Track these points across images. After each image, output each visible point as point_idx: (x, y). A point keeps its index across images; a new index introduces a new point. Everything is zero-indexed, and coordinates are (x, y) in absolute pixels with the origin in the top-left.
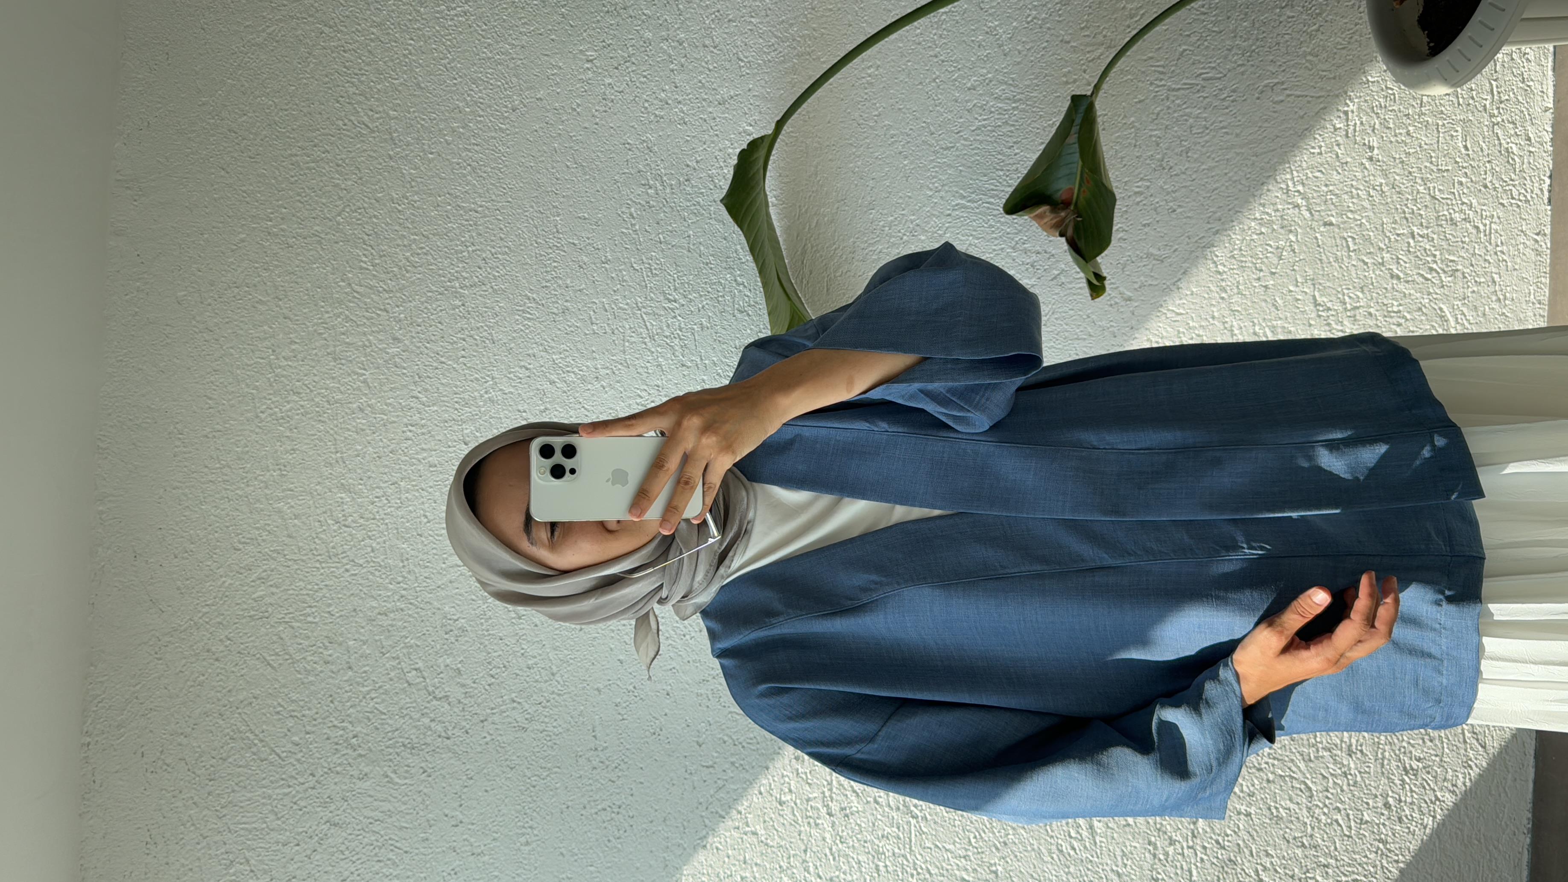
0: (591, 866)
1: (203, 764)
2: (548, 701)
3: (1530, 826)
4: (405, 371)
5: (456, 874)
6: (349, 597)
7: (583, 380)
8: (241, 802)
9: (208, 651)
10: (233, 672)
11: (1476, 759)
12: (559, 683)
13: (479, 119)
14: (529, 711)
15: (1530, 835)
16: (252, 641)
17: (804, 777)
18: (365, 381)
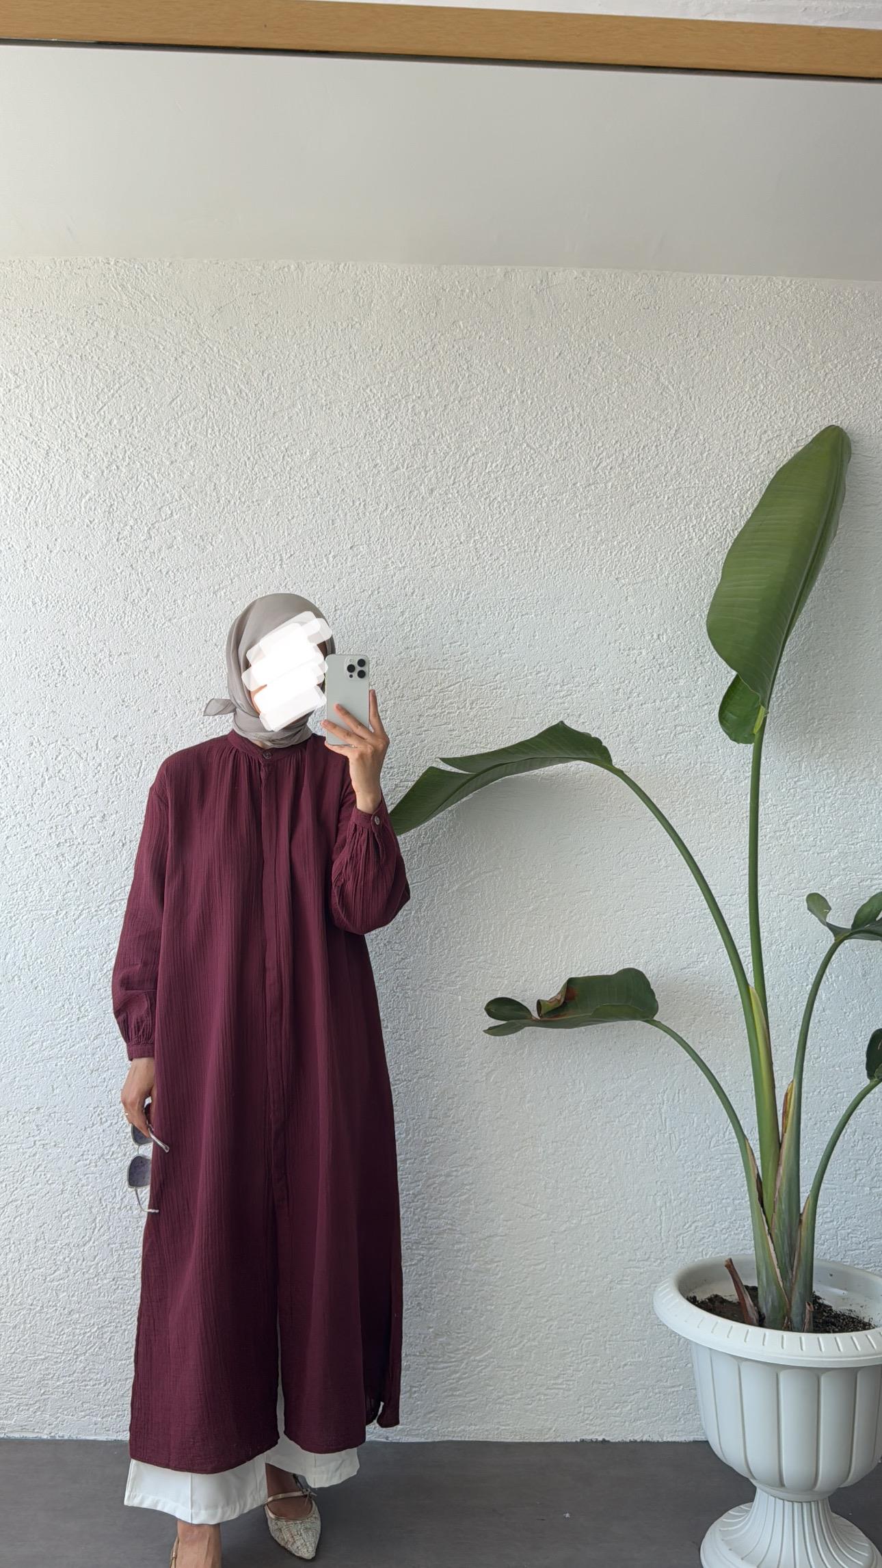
0: (16, 655)
1: (93, 350)
2: (148, 617)
3: (57, 1438)
4: (407, 499)
5: (9, 548)
6: (227, 460)
7: (405, 638)
8: (64, 380)
9: (182, 352)
10: (167, 372)
11: (113, 1389)
12: (163, 625)
13: (609, 551)
14: (141, 602)
15: (49, 1438)
16: (191, 386)
17: (90, 823)
18: (398, 468)
